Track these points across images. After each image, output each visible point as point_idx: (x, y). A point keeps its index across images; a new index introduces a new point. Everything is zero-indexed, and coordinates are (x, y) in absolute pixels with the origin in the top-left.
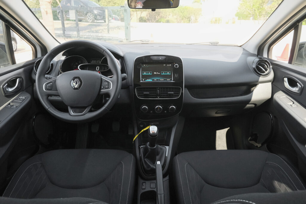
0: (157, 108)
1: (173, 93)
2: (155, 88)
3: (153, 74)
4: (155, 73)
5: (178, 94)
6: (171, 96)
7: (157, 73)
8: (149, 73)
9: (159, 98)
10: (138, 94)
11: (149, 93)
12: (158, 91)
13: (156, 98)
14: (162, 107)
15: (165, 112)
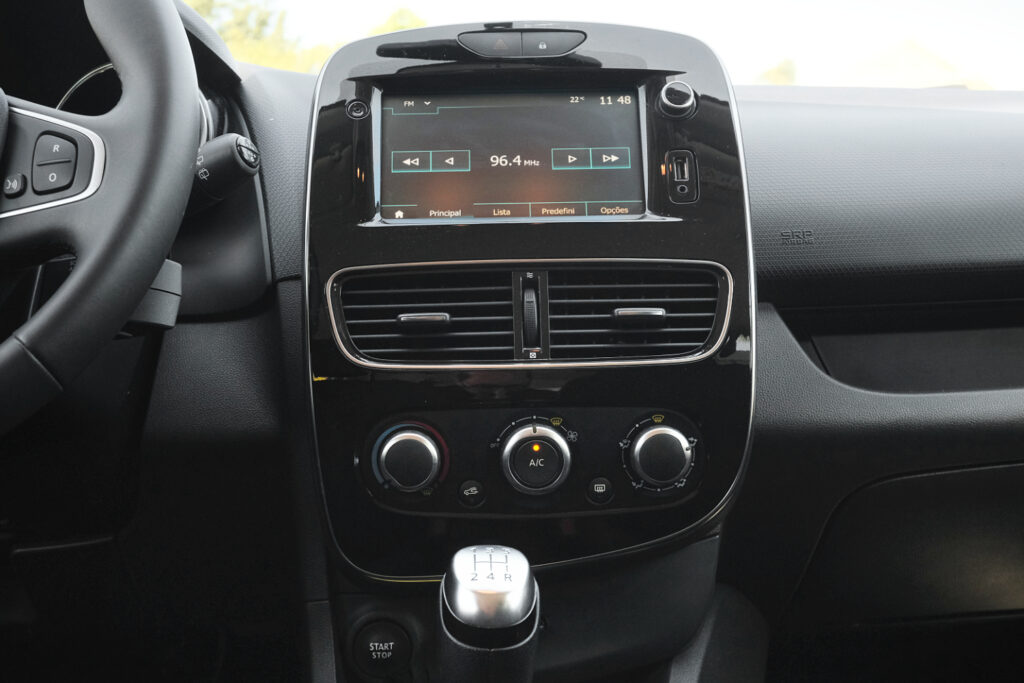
0: (525, 443)
1: (660, 312)
2: (502, 275)
3: (484, 170)
4: (498, 161)
5: (706, 322)
6: (641, 336)
7: (518, 160)
8: (451, 161)
9: (540, 358)
10: (353, 329)
11: (446, 316)
12: (530, 297)
13: (507, 357)
14: (570, 444)
15: (600, 488)
